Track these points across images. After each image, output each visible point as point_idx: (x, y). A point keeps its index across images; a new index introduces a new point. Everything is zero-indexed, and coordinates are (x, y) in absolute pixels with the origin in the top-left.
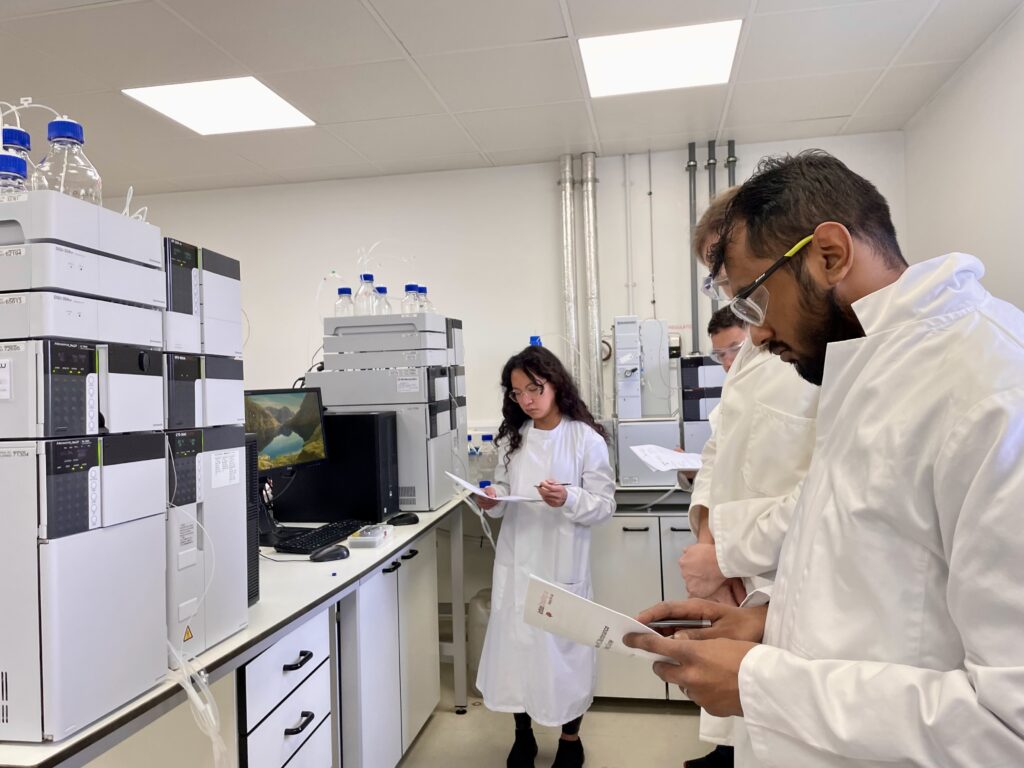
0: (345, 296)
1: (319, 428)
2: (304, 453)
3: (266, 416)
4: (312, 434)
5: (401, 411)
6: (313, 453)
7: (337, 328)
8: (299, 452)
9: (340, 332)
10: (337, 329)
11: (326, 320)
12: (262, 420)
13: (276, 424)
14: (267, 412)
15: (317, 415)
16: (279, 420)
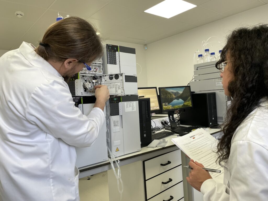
1: (190, 98)
2: (184, 105)
3: (170, 94)
4: (187, 99)
5: (217, 92)
6: (187, 105)
8: (182, 105)
9: (199, 68)
10: (197, 68)
11: (194, 65)
12: (169, 95)
13: (174, 96)
14: (171, 93)
15: (189, 94)
16: (175, 95)
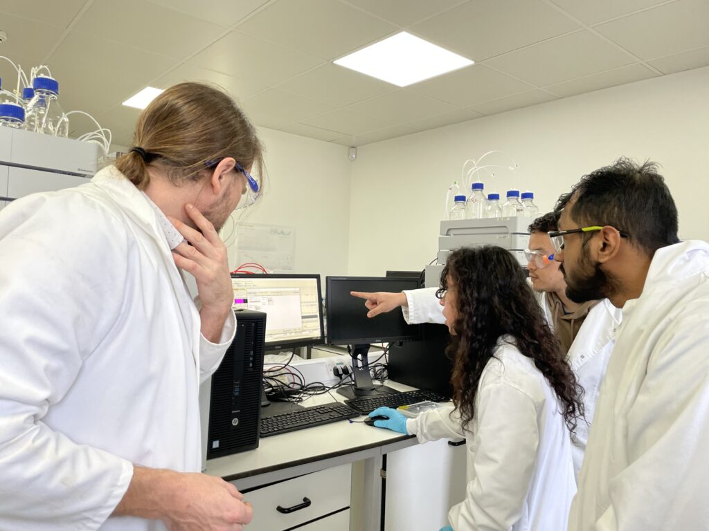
0: (461, 203)
7: (449, 230)
9: (452, 232)
11: (442, 222)
